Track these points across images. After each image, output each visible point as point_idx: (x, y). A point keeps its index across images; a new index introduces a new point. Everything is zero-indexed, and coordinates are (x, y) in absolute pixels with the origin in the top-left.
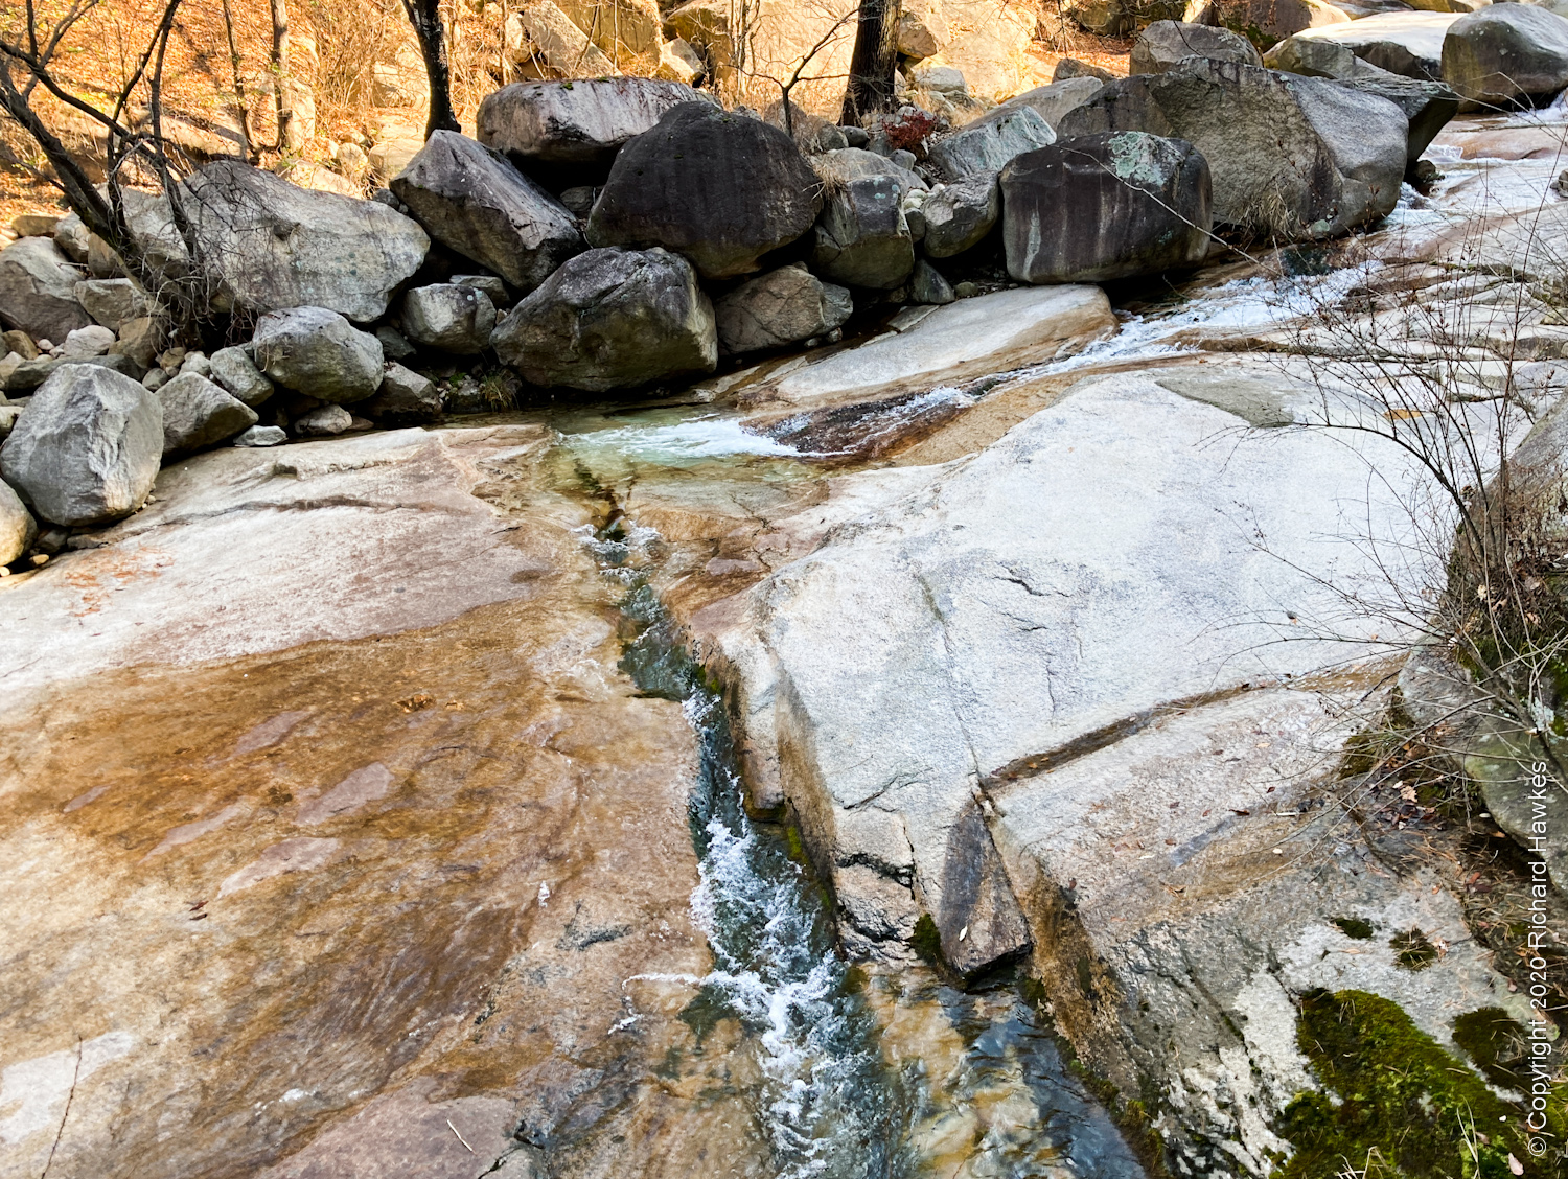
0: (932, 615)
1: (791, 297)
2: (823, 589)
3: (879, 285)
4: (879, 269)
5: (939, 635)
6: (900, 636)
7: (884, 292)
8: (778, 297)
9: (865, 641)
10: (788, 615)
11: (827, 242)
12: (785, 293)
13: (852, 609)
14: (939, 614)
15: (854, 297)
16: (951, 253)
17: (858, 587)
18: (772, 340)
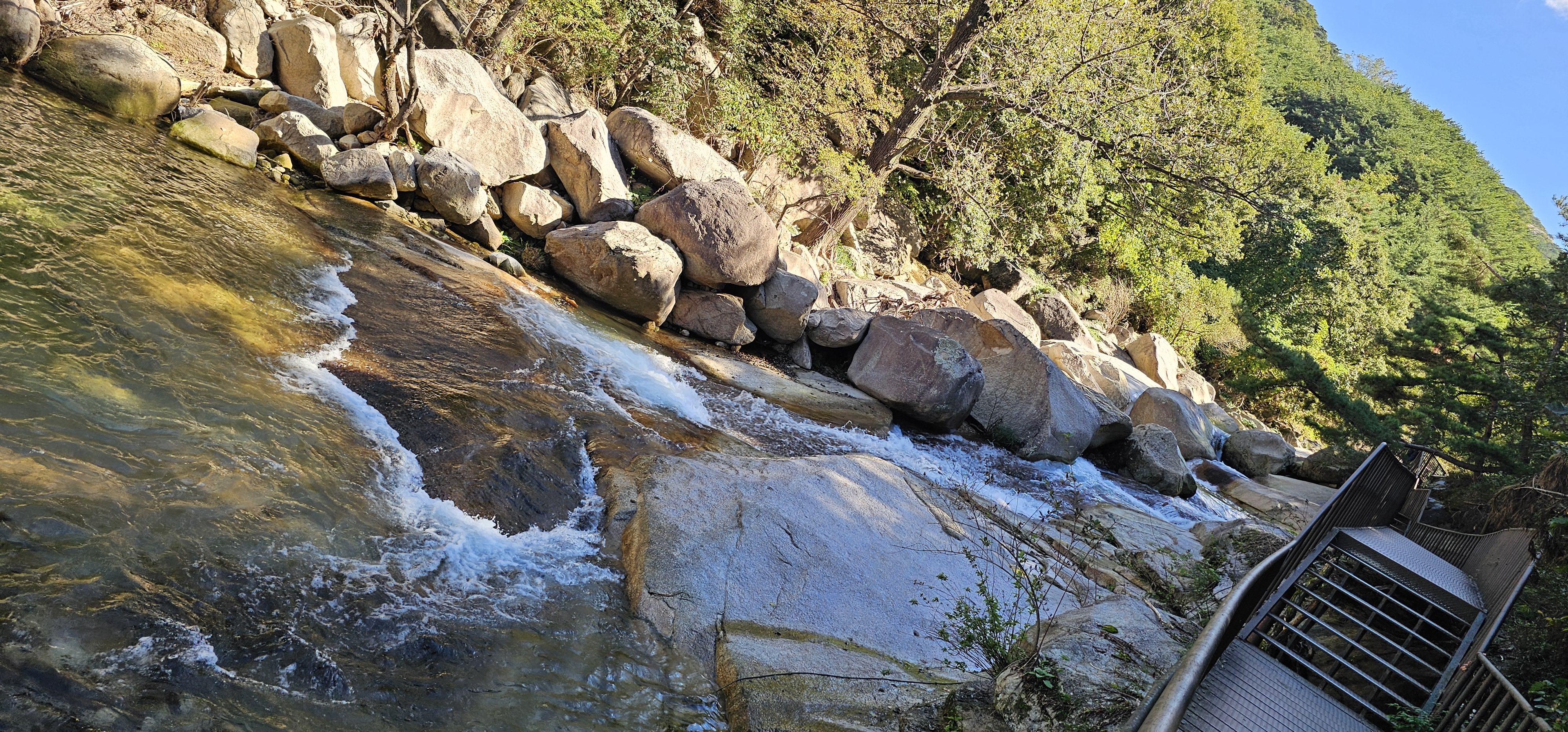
0: (735, 524)
1: (725, 314)
2: (683, 477)
3: (775, 337)
4: (782, 330)
5: (736, 536)
6: (715, 526)
7: (775, 341)
8: (718, 309)
9: (695, 517)
10: (658, 480)
11: (761, 299)
12: (724, 310)
13: (695, 497)
14: (740, 525)
15: (757, 335)
16: (823, 344)
17: (703, 487)
18: (700, 329)
